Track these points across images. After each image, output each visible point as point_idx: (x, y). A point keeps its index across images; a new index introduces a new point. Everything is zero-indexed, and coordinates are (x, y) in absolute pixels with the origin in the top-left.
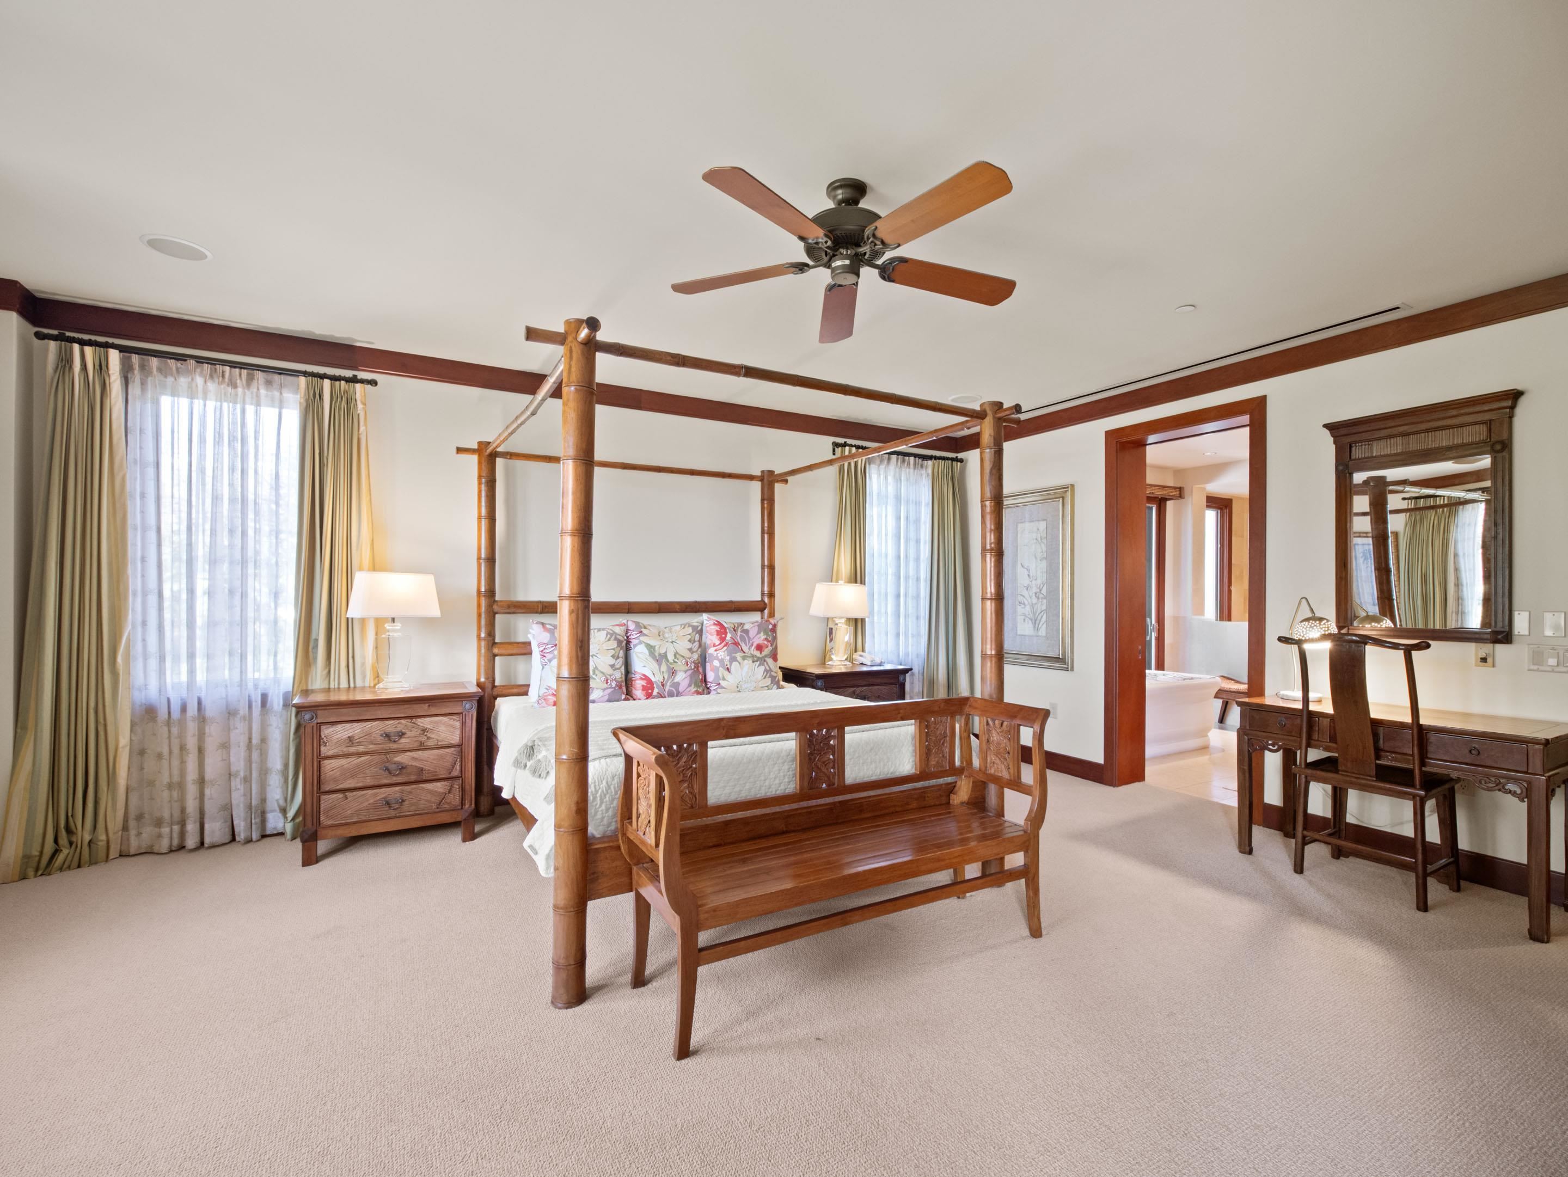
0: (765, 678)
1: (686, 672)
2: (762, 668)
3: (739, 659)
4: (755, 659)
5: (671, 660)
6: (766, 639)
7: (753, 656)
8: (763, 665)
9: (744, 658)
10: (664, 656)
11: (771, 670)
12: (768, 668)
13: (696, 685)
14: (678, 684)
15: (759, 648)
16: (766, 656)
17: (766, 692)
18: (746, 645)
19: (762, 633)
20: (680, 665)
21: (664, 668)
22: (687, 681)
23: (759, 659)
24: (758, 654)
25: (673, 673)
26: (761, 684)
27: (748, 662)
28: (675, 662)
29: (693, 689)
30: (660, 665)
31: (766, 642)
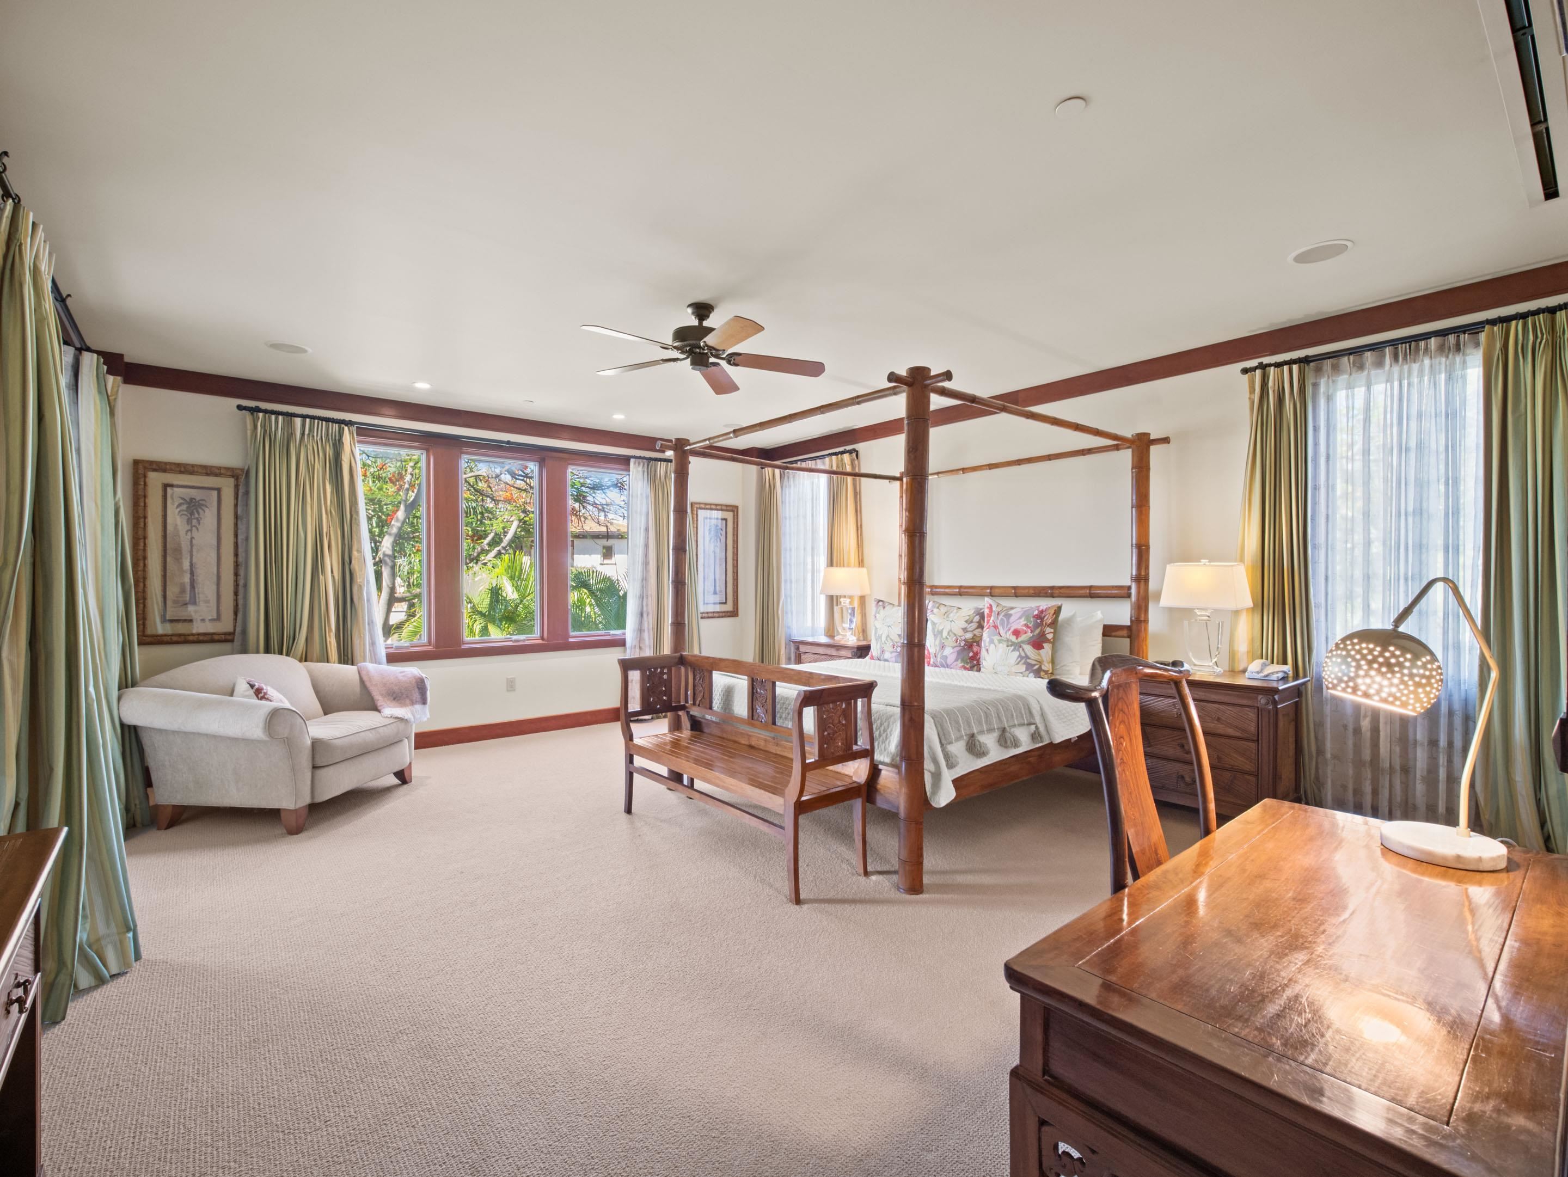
0: (1018, 663)
1: (954, 647)
2: (1017, 654)
3: (996, 641)
4: (1010, 644)
5: (944, 637)
6: (1026, 625)
7: (1008, 640)
8: (1018, 650)
9: (1000, 641)
10: (941, 632)
11: (1027, 657)
12: (1023, 654)
13: (963, 661)
14: (946, 657)
15: (1017, 633)
16: (1023, 642)
17: (1020, 678)
18: (1003, 629)
19: (1023, 619)
20: (951, 642)
21: (937, 642)
22: (954, 657)
23: (1013, 644)
24: (1013, 638)
25: (943, 647)
26: (1014, 670)
27: (1003, 646)
28: (947, 638)
29: (960, 664)
30: (935, 640)
31: (1024, 628)
